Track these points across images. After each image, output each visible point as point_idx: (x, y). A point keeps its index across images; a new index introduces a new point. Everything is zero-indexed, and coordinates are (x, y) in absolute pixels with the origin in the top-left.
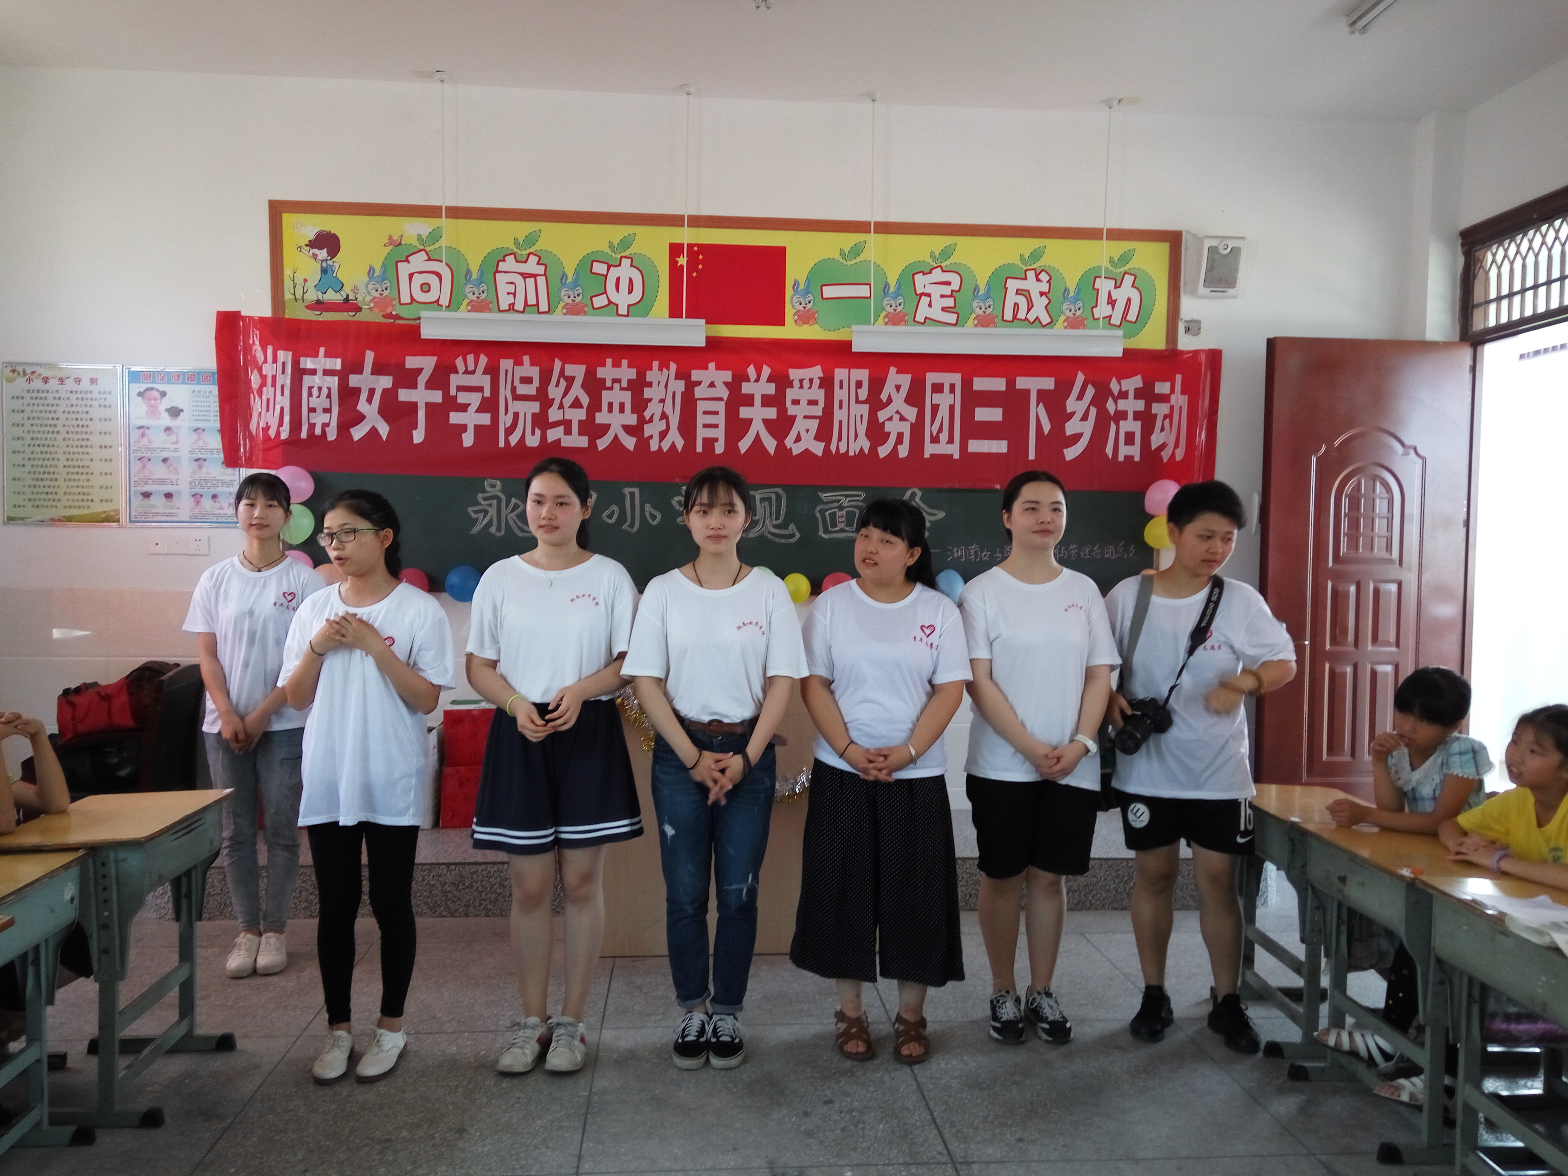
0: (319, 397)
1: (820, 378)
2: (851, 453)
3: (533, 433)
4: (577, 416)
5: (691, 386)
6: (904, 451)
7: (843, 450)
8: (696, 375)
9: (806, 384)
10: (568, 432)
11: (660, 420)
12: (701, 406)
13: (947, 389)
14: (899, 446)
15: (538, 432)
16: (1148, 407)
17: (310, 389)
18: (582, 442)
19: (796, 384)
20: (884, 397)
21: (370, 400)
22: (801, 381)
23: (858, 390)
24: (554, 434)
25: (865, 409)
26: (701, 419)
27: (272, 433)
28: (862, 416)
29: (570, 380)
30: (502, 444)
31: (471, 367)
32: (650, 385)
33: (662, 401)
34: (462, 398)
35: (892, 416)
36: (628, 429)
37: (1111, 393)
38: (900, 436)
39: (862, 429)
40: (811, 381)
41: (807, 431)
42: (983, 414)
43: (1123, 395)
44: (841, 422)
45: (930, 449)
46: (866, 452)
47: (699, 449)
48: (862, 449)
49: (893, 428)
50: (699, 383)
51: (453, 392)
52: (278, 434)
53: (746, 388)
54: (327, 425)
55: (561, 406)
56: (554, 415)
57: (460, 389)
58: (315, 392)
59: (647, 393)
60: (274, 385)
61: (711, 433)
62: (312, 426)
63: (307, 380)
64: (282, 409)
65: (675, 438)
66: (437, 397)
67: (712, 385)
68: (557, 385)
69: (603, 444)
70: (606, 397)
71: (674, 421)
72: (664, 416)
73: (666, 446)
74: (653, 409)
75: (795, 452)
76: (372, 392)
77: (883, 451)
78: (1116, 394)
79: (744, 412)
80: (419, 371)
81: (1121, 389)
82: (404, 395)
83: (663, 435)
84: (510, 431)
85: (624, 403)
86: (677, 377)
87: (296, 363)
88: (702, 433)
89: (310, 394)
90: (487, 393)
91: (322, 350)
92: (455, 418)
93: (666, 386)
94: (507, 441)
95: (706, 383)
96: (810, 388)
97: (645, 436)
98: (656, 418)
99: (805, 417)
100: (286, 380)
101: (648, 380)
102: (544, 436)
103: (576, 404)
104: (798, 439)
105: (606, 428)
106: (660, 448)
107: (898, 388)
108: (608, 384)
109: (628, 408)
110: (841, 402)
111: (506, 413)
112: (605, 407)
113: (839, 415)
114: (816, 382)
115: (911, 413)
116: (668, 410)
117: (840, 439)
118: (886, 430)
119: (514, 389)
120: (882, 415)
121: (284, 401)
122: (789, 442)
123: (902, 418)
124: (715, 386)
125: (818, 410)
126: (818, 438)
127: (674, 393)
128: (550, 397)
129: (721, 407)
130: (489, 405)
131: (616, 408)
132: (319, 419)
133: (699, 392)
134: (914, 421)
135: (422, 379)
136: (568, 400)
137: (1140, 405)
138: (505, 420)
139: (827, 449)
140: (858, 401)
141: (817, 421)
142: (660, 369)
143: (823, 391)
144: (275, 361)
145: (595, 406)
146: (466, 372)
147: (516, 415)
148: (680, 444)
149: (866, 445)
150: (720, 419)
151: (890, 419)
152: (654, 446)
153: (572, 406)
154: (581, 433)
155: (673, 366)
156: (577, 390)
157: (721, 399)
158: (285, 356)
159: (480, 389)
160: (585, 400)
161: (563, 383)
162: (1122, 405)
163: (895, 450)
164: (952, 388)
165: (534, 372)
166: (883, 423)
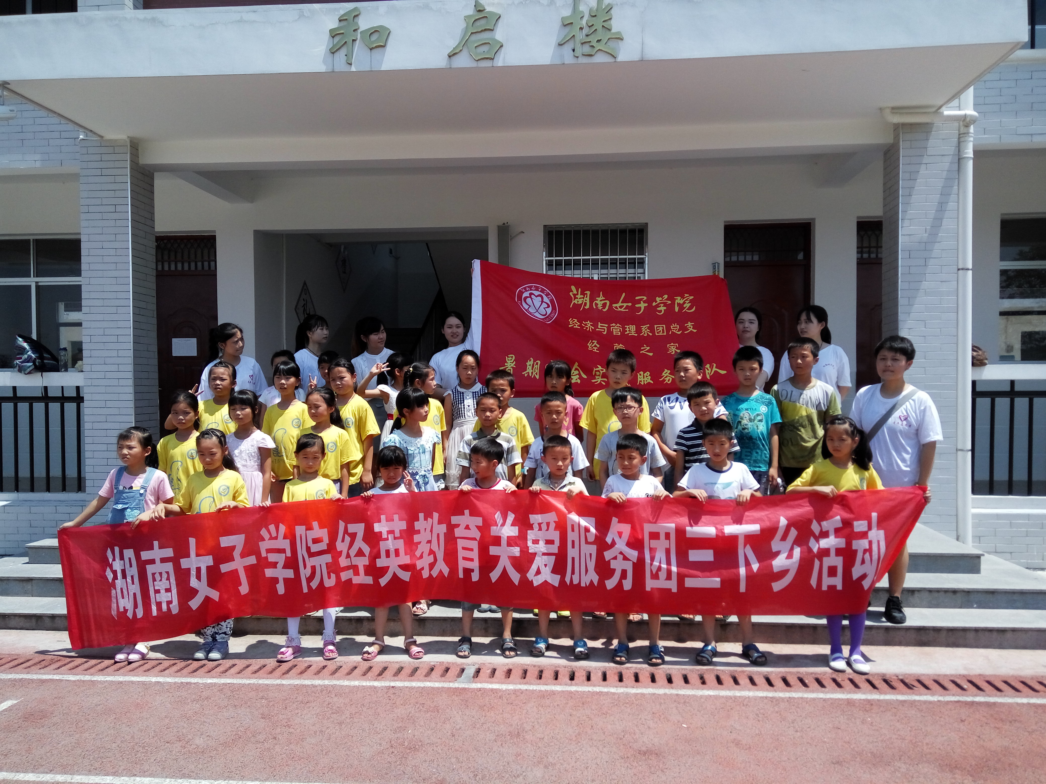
0: (161, 580)
1: (555, 522)
2: (583, 585)
3: (329, 577)
4: (362, 562)
5: (451, 528)
6: (628, 585)
7: (576, 582)
8: (455, 520)
9: (544, 527)
10: (357, 573)
11: (429, 555)
12: (461, 543)
13: (662, 536)
14: (623, 581)
15: (333, 576)
16: (849, 544)
17: (153, 574)
18: (369, 580)
19: (536, 527)
20: (609, 540)
21: (199, 577)
22: (540, 524)
23: (587, 533)
24: (344, 576)
25: (593, 549)
26: (461, 553)
27: (130, 614)
28: (591, 554)
29: (353, 536)
30: (305, 590)
31: (274, 534)
32: (418, 532)
33: (429, 542)
34: (272, 557)
35: (616, 556)
36: (404, 567)
37: (813, 534)
38: (624, 574)
39: (592, 565)
40: (548, 524)
41: (546, 565)
42: (695, 556)
43: (825, 534)
44: (573, 559)
45: (650, 584)
46: (596, 584)
47: (461, 575)
48: (592, 582)
49: (618, 565)
50: (458, 526)
51: (264, 554)
52: (135, 614)
53: (494, 531)
54: (169, 602)
55: (348, 556)
56: (343, 562)
57: (269, 551)
58: (157, 577)
59: (416, 538)
60: (124, 576)
61: (469, 565)
62: (159, 604)
63: (150, 569)
64: (135, 594)
65: (442, 567)
66: (252, 560)
67: (467, 527)
68: (343, 541)
69: (383, 581)
70: (383, 546)
71: (440, 555)
72: (432, 552)
73: (435, 573)
74: (423, 548)
75: (536, 584)
76: (199, 570)
77: (610, 584)
78: (817, 534)
79: (493, 550)
80: (233, 548)
81: (821, 530)
82: (225, 568)
83: (432, 566)
84: (310, 579)
85: (398, 549)
86: (440, 522)
87: (138, 557)
88: (462, 564)
89: (154, 580)
90: (289, 554)
91: (156, 543)
92: (269, 573)
93: (431, 531)
94: (309, 587)
95: (463, 526)
96: (547, 530)
97: (418, 569)
98: (425, 555)
99: (544, 554)
100: (133, 571)
101: (416, 529)
102: (338, 578)
103: (360, 553)
104: (538, 572)
105: (384, 570)
106: (430, 575)
107: (620, 534)
108: (385, 536)
109: (402, 552)
110: (573, 542)
111: (305, 567)
112: (383, 554)
113: (572, 553)
114: (552, 526)
115: (633, 554)
116: (435, 547)
117: (573, 573)
118: (612, 567)
119: (308, 549)
120: (608, 555)
121: (135, 588)
122: (531, 575)
123: (625, 558)
124: (470, 529)
125: (554, 549)
126: (554, 571)
127: (438, 535)
128: (338, 550)
129: (474, 545)
130: (292, 563)
131: (392, 554)
132: (164, 597)
133: (458, 532)
134: (635, 561)
135: (236, 554)
136: (353, 552)
137: (840, 542)
138: (305, 573)
139: (562, 581)
140: (587, 542)
141: (554, 557)
142: (426, 519)
143: (558, 532)
144: (122, 558)
145: (375, 556)
146: (271, 538)
147: (313, 568)
148: (446, 571)
149: (595, 579)
150: (475, 555)
151: (615, 558)
152: (425, 574)
153: (356, 555)
154: (367, 574)
155: (436, 515)
156: (359, 543)
157: (475, 539)
158: (129, 553)
159: (283, 551)
160: (366, 549)
161: (348, 539)
162: (824, 543)
163: (620, 584)
164: (667, 536)
165: (323, 534)
166: (609, 561)
